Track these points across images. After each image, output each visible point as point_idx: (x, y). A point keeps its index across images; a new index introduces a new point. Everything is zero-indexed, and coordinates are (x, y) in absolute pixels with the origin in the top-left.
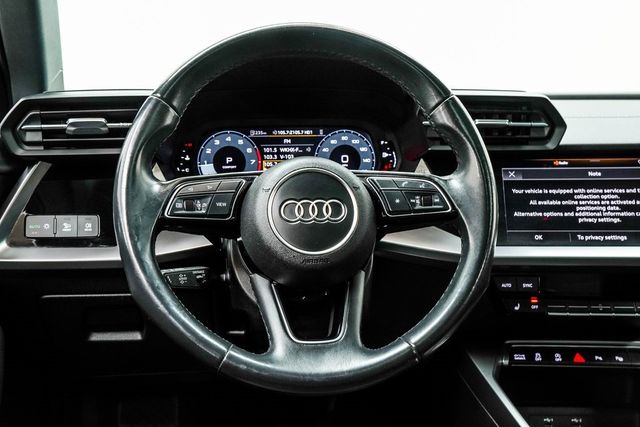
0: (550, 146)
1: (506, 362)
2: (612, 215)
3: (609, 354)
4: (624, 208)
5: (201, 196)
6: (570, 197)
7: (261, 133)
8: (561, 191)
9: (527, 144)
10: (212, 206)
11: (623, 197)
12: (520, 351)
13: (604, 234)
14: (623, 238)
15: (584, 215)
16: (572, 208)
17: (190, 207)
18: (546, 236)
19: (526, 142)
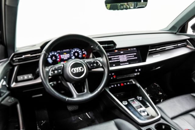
0: (114, 48)
1: (110, 87)
2: (126, 60)
3: (126, 83)
4: (127, 58)
6: (118, 57)
7: (59, 51)
11: (127, 56)
12: (112, 85)
14: (128, 63)
15: (121, 60)
16: (119, 59)
17: (54, 72)
18: (115, 65)
19: (110, 48)
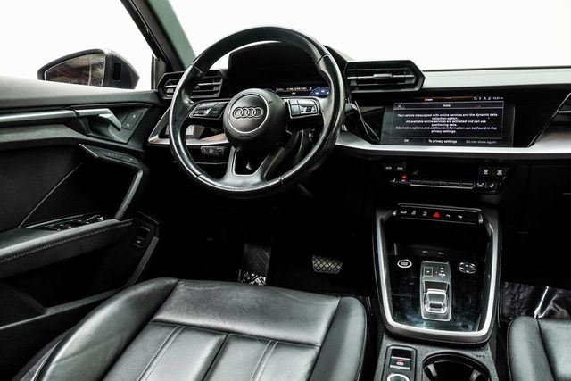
0: (417, 89)
1: (395, 214)
2: (451, 128)
3: (454, 214)
4: (459, 125)
5: (206, 109)
6: (430, 118)
8: (425, 116)
9: (404, 88)
10: (211, 112)
11: (460, 118)
12: (404, 209)
13: (444, 140)
14: (454, 142)
15: (434, 129)
16: (429, 125)
18: (410, 140)
19: (403, 87)
